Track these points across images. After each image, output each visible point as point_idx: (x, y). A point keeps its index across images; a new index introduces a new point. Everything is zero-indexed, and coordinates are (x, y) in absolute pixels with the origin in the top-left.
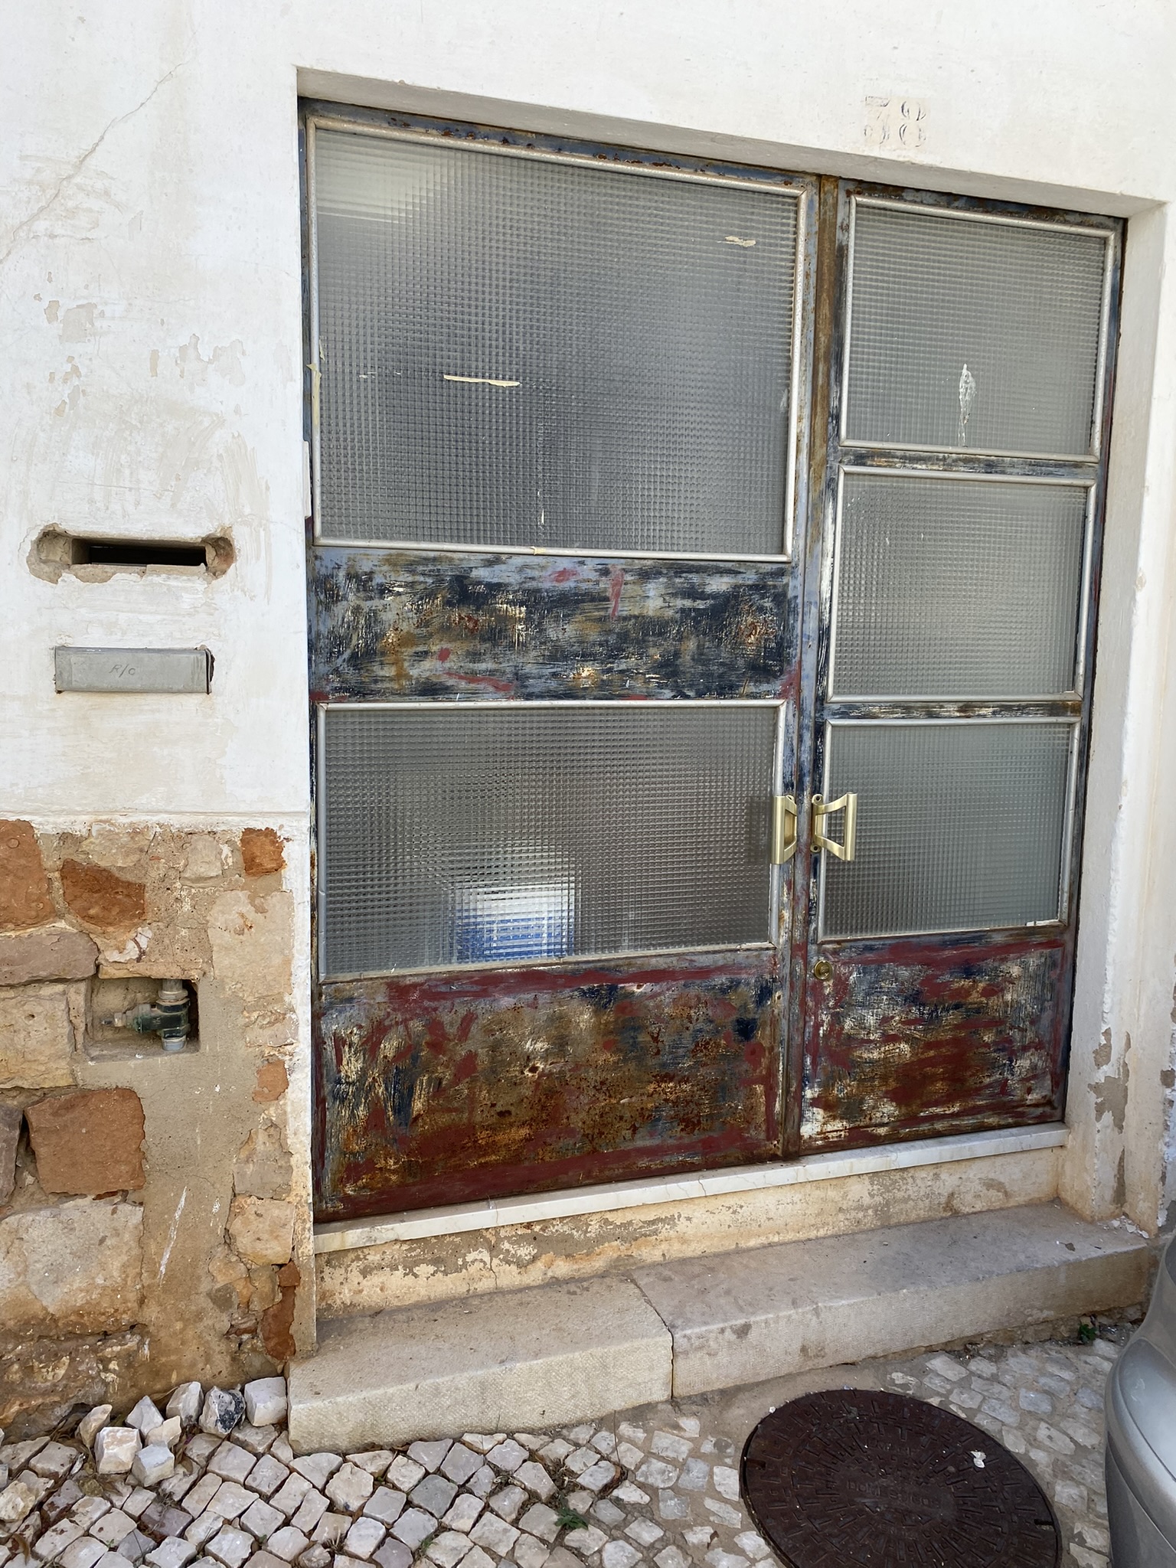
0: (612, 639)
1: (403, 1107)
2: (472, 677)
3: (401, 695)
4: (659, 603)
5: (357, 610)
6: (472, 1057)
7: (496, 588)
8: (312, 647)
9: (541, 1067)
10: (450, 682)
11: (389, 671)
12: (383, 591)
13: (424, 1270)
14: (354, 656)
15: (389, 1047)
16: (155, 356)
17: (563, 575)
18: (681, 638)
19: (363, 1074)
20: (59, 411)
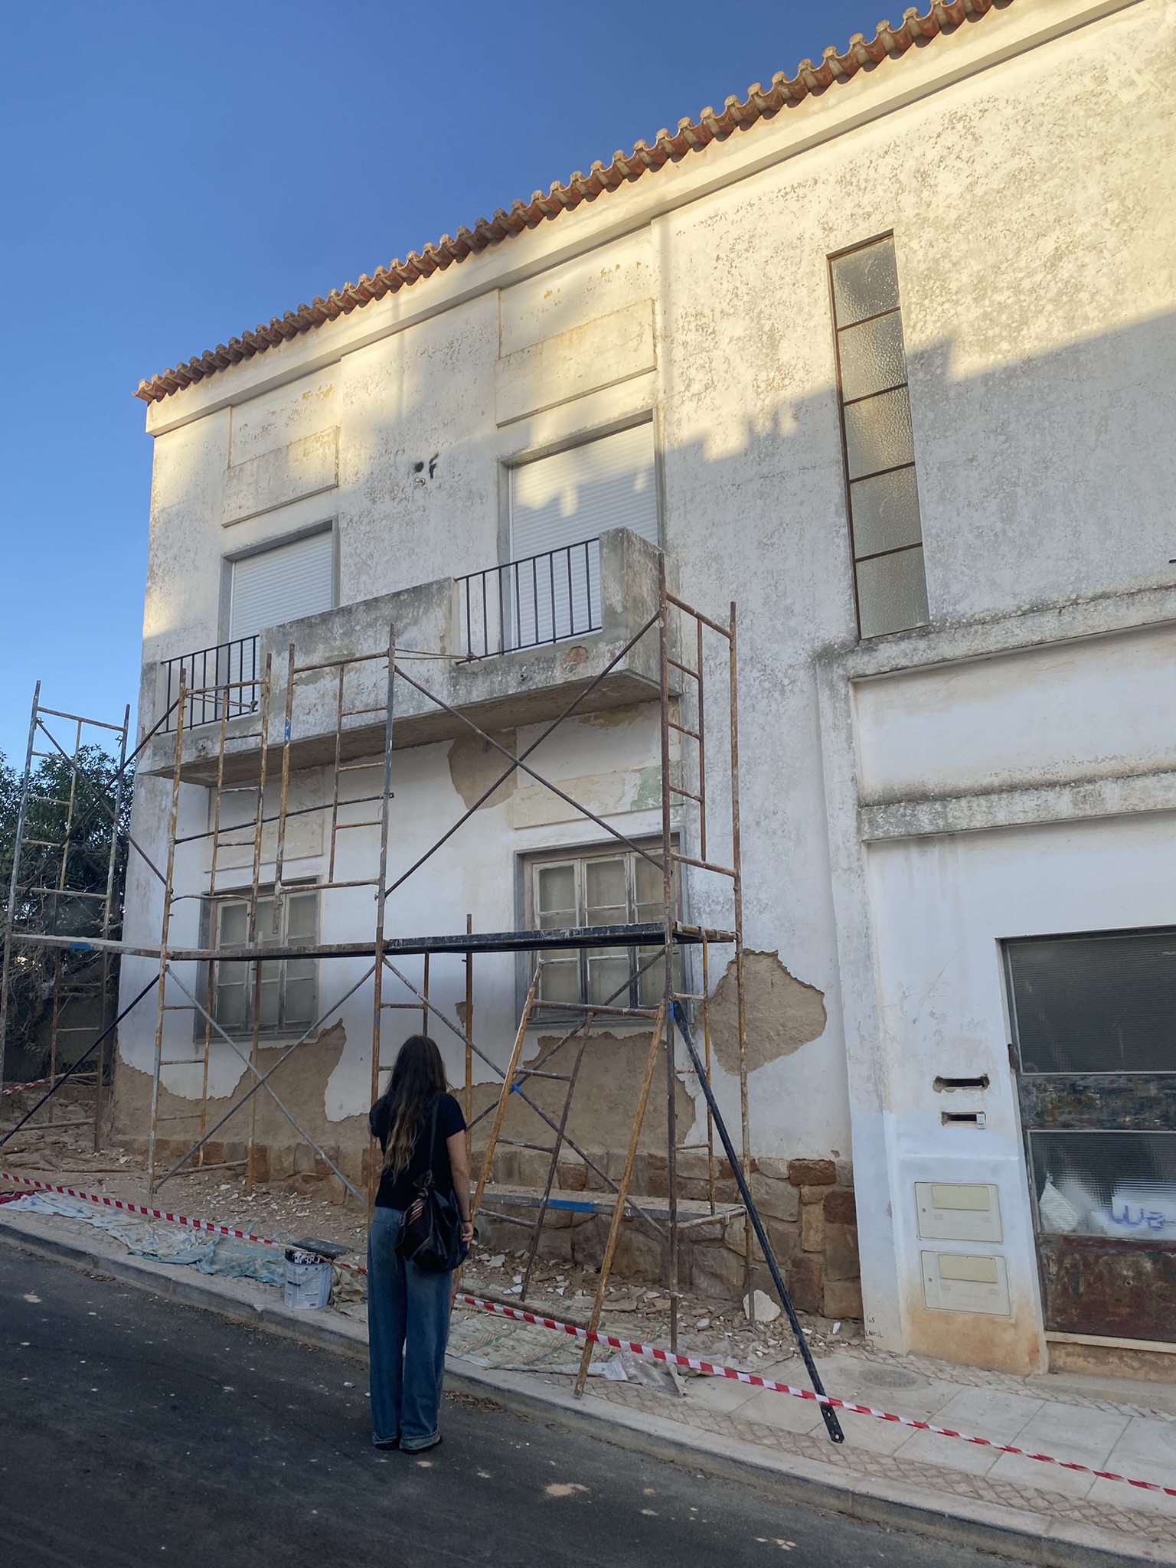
0: (1137, 1106)
1: (1076, 1289)
2: (1081, 1121)
3: (1055, 1127)
4: (1156, 1091)
5: (1037, 1097)
6: (1101, 1272)
7: (1086, 1087)
8: (1022, 1111)
9: (1132, 1282)
10: (1074, 1123)
11: (1050, 1119)
12: (1046, 1091)
13: (1091, 1360)
14: (1038, 1113)
15: (1067, 1262)
16: (962, 1025)
17: (1112, 1082)
18: (1168, 1105)
19: (1058, 1272)
20: (938, 1044)
